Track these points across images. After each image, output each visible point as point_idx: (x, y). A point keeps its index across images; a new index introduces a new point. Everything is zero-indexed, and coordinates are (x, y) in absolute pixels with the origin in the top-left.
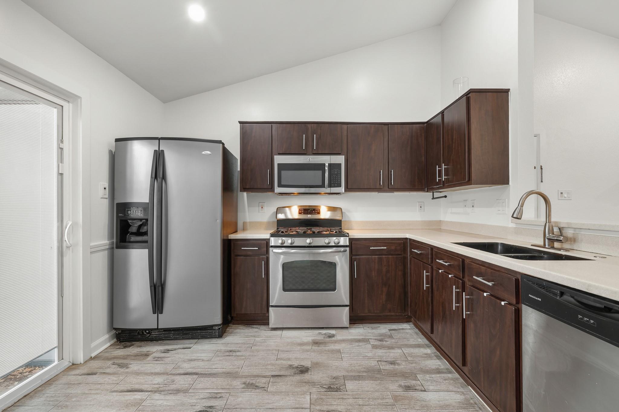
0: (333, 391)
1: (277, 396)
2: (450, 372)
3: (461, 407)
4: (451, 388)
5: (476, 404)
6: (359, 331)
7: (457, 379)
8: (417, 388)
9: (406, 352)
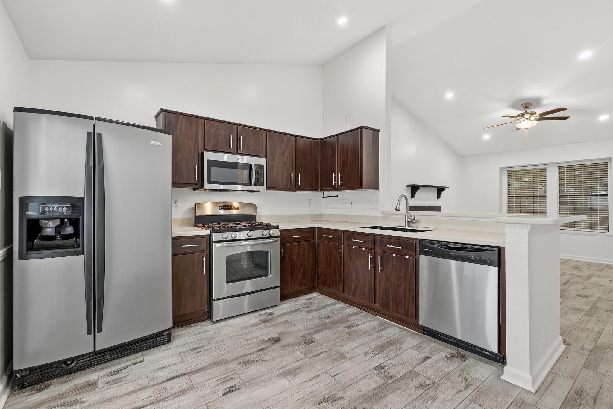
0: (310, 344)
1: (277, 360)
2: (362, 312)
3: (380, 326)
4: (369, 319)
5: (385, 322)
6: (288, 305)
7: (368, 314)
8: (354, 325)
9: (330, 309)
